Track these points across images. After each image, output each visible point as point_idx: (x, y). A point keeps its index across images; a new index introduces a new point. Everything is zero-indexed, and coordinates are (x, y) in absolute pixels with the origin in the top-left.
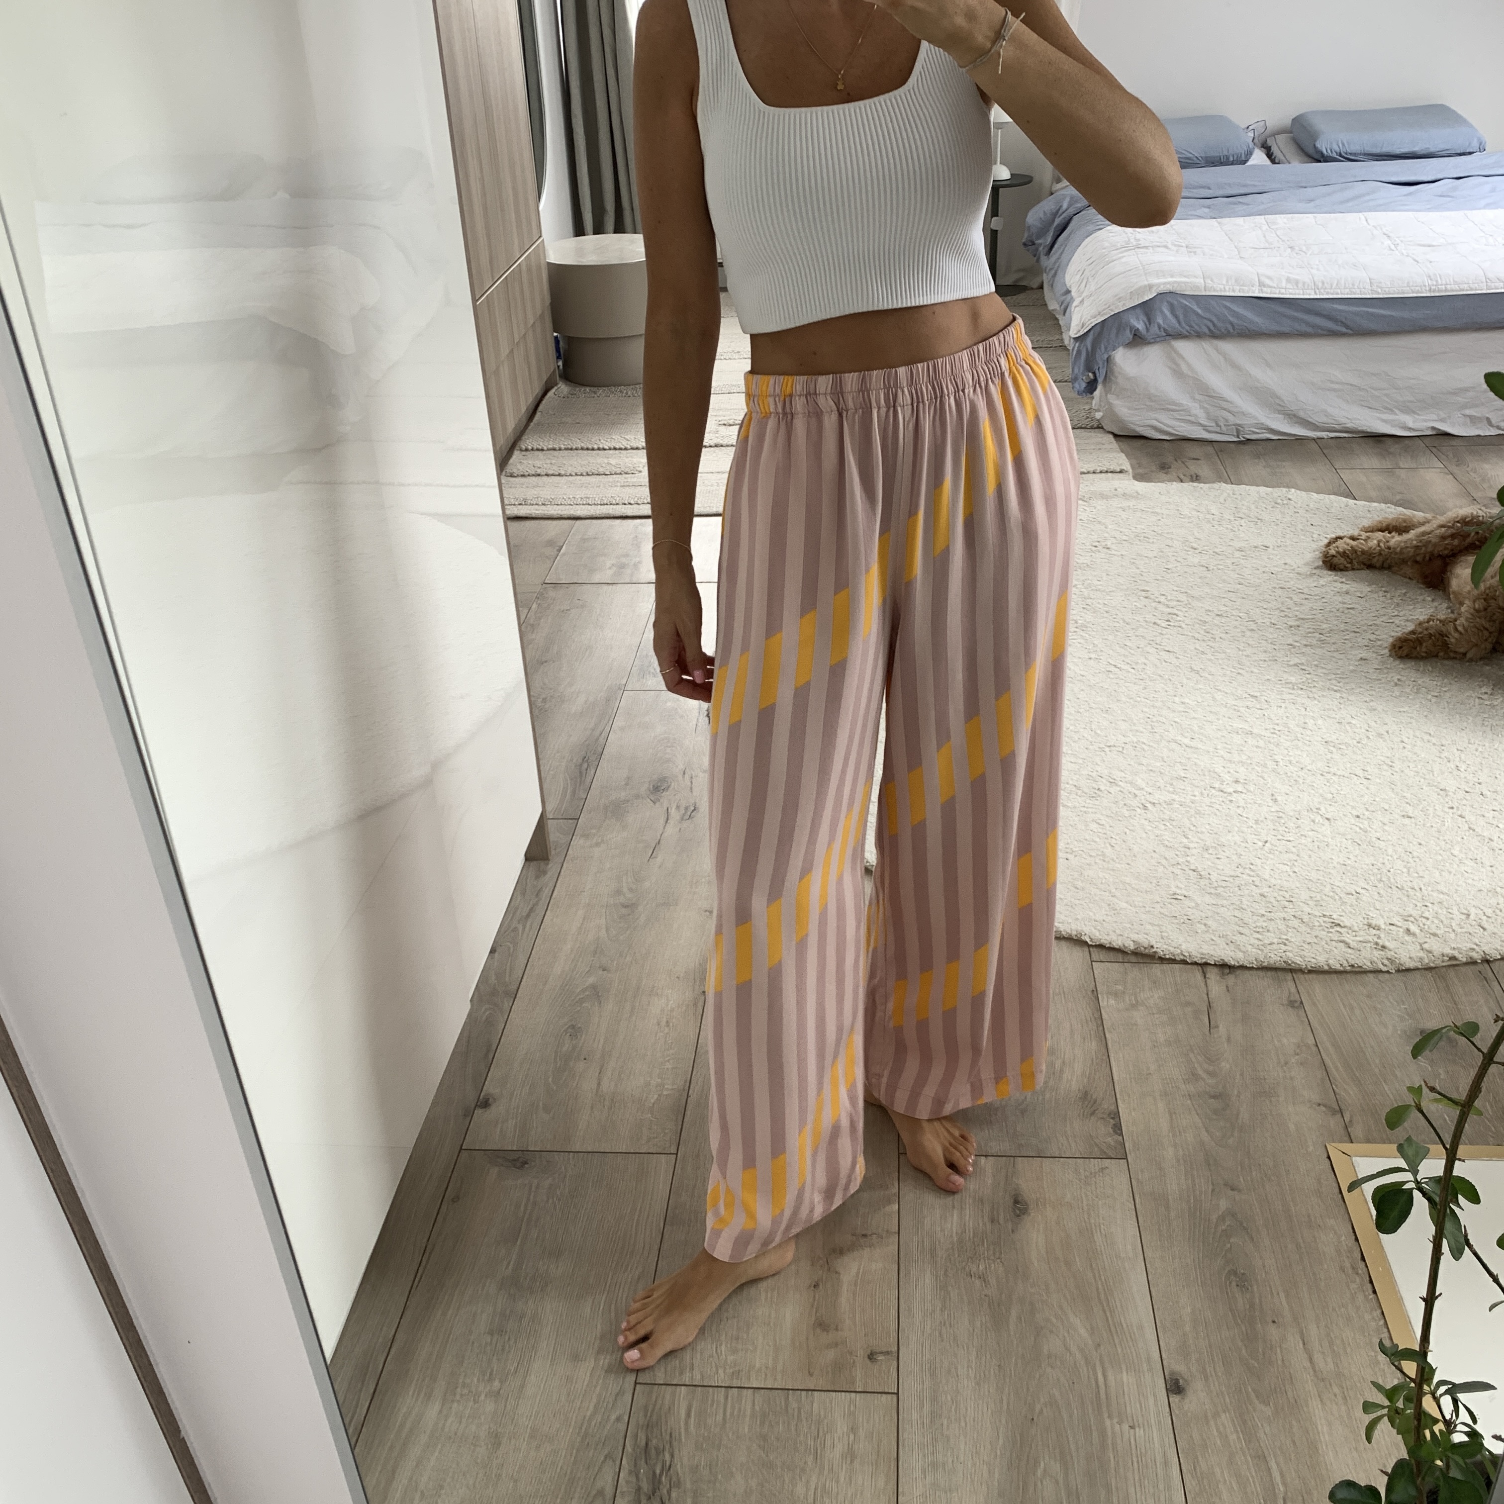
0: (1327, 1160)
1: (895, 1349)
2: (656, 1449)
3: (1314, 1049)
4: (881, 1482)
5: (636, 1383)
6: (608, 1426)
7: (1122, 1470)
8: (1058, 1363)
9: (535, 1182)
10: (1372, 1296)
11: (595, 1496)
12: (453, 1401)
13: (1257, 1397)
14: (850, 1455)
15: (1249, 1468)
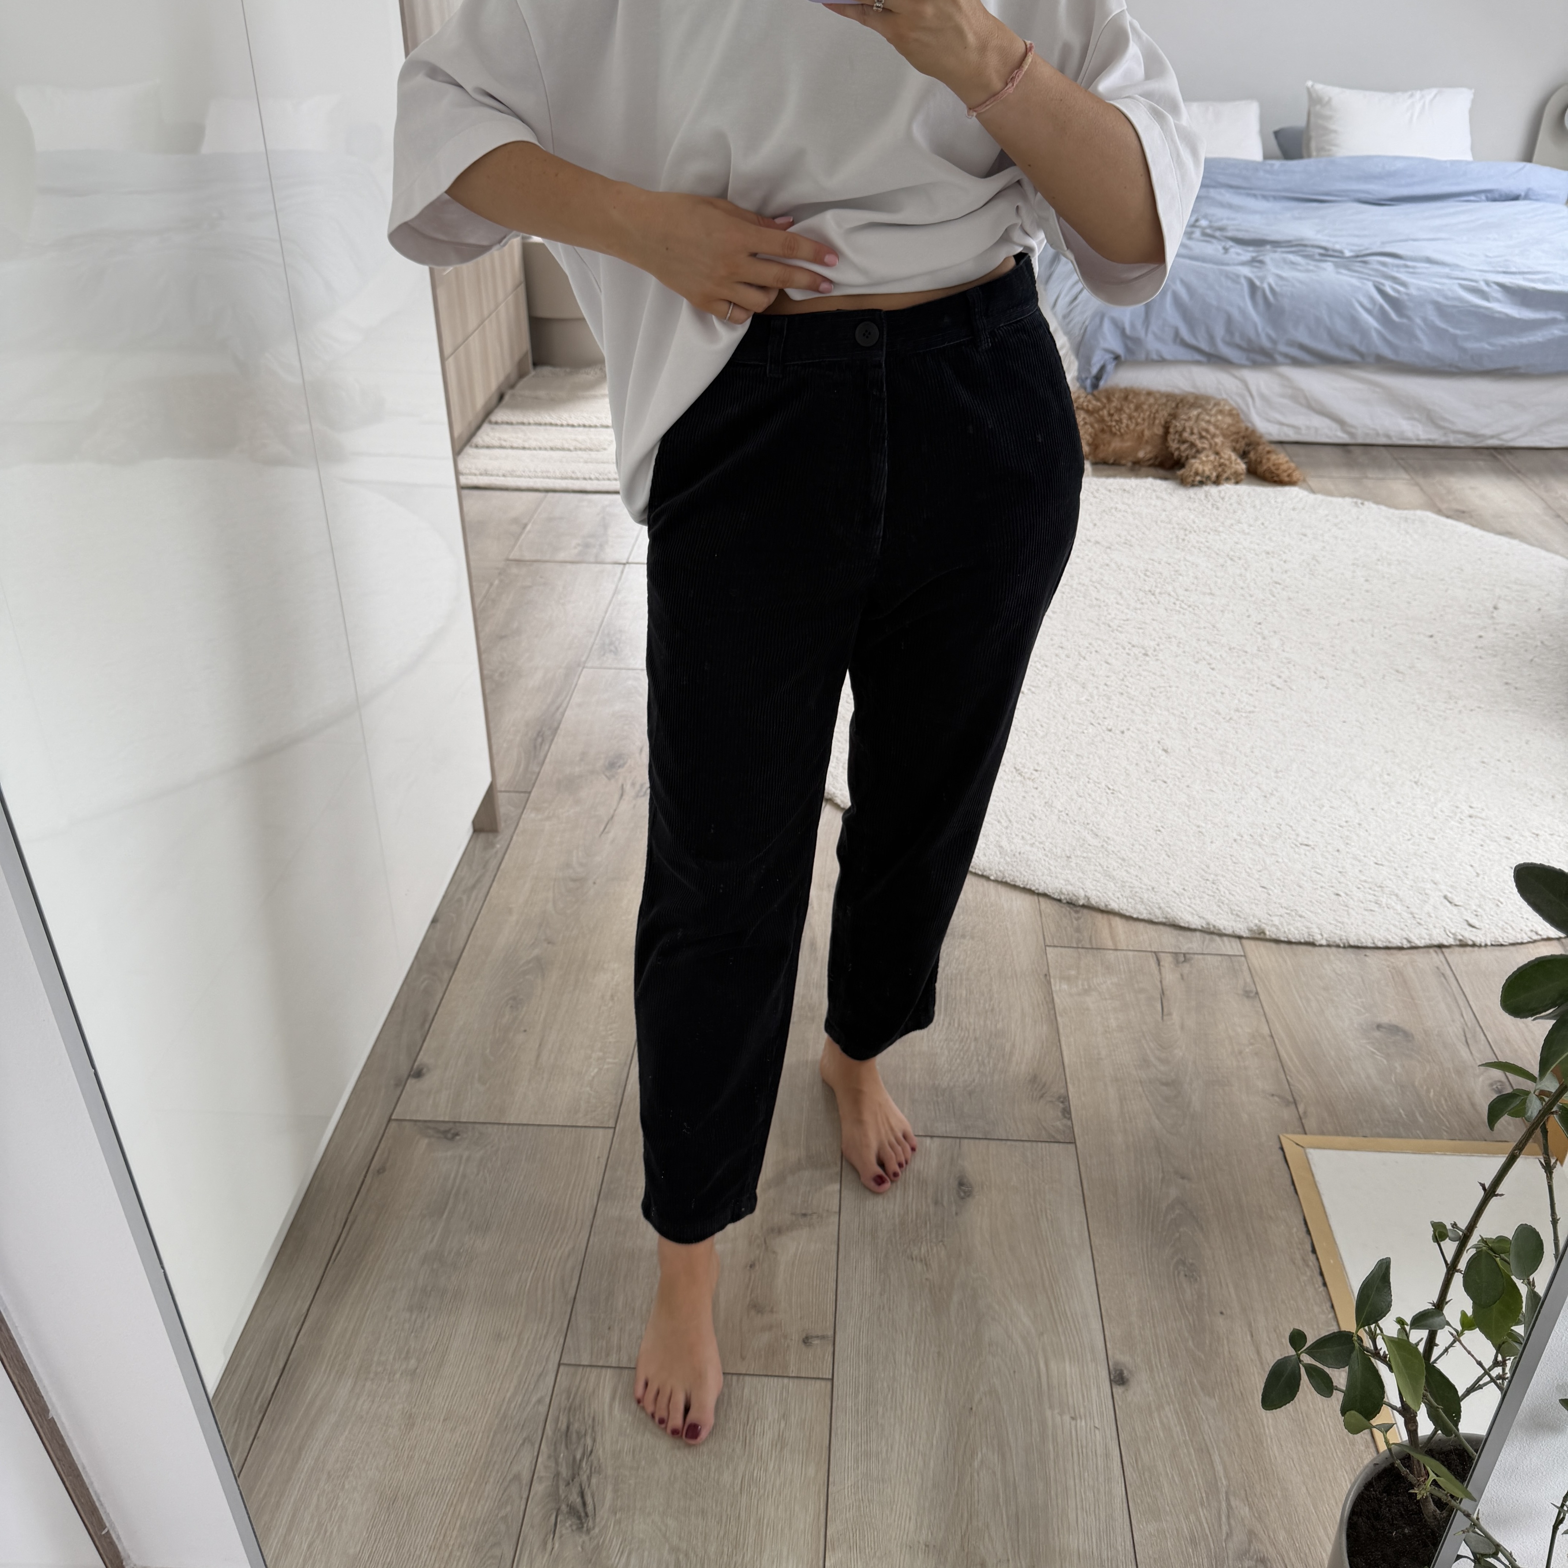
0: (1280, 1152)
1: (831, 1333)
2: (578, 1433)
3: (1269, 1039)
4: (811, 1471)
5: (559, 1365)
6: (529, 1409)
7: (1061, 1463)
8: (999, 1351)
9: (466, 1154)
10: (1322, 1289)
11: (510, 1481)
12: (366, 1379)
13: (1202, 1389)
14: (780, 1442)
15: (1191, 1462)
